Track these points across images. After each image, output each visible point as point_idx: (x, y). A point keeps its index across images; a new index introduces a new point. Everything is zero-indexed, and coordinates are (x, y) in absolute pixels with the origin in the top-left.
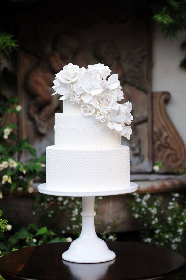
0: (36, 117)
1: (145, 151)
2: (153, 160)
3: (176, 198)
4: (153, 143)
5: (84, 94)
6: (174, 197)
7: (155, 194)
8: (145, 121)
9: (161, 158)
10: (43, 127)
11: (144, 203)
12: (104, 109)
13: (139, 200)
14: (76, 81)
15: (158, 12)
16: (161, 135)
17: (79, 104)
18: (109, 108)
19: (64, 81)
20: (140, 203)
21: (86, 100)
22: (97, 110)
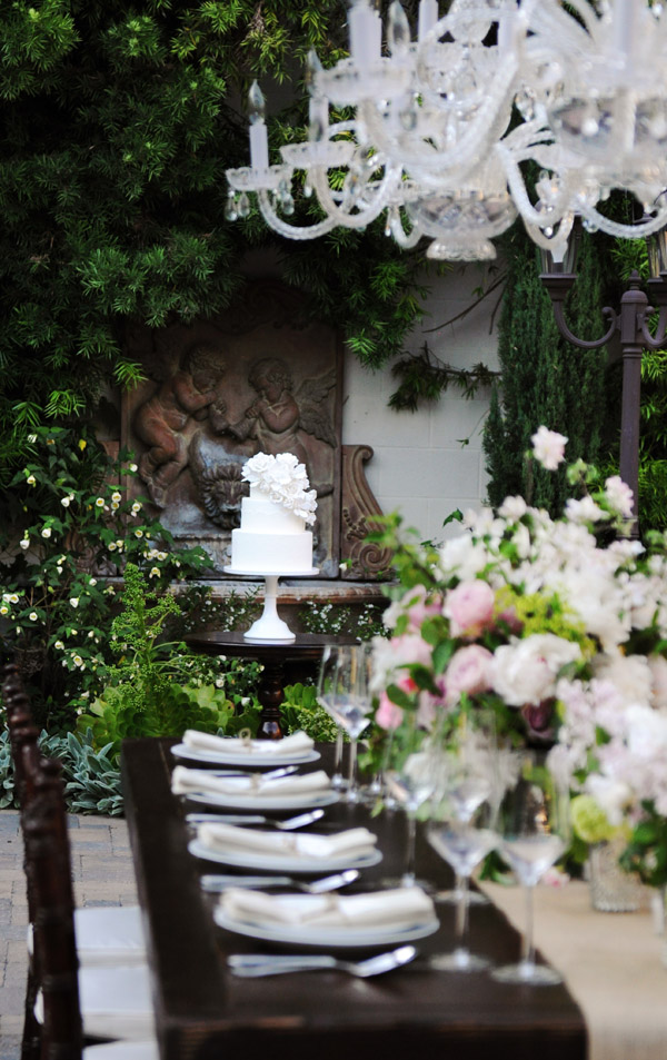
0: (151, 482)
1: (328, 543)
2: (340, 556)
3: (370, 610)
4: (341, 530)
5: (273, 482)
6: (366, 609)
7: (339, 605)
8: (330, 493)
9: (354, 555)
10: (161, 497)
11: (323, 616)
12: (292, 497)
13: (316, 612)
14: (266, 471)
15: (353, 335)
16: (354, 516)
17: (268, 492)
18: (296, 496)
19: (254, 469)
20: (319, 616)
21: (275, 488)
22: (285, 498)
